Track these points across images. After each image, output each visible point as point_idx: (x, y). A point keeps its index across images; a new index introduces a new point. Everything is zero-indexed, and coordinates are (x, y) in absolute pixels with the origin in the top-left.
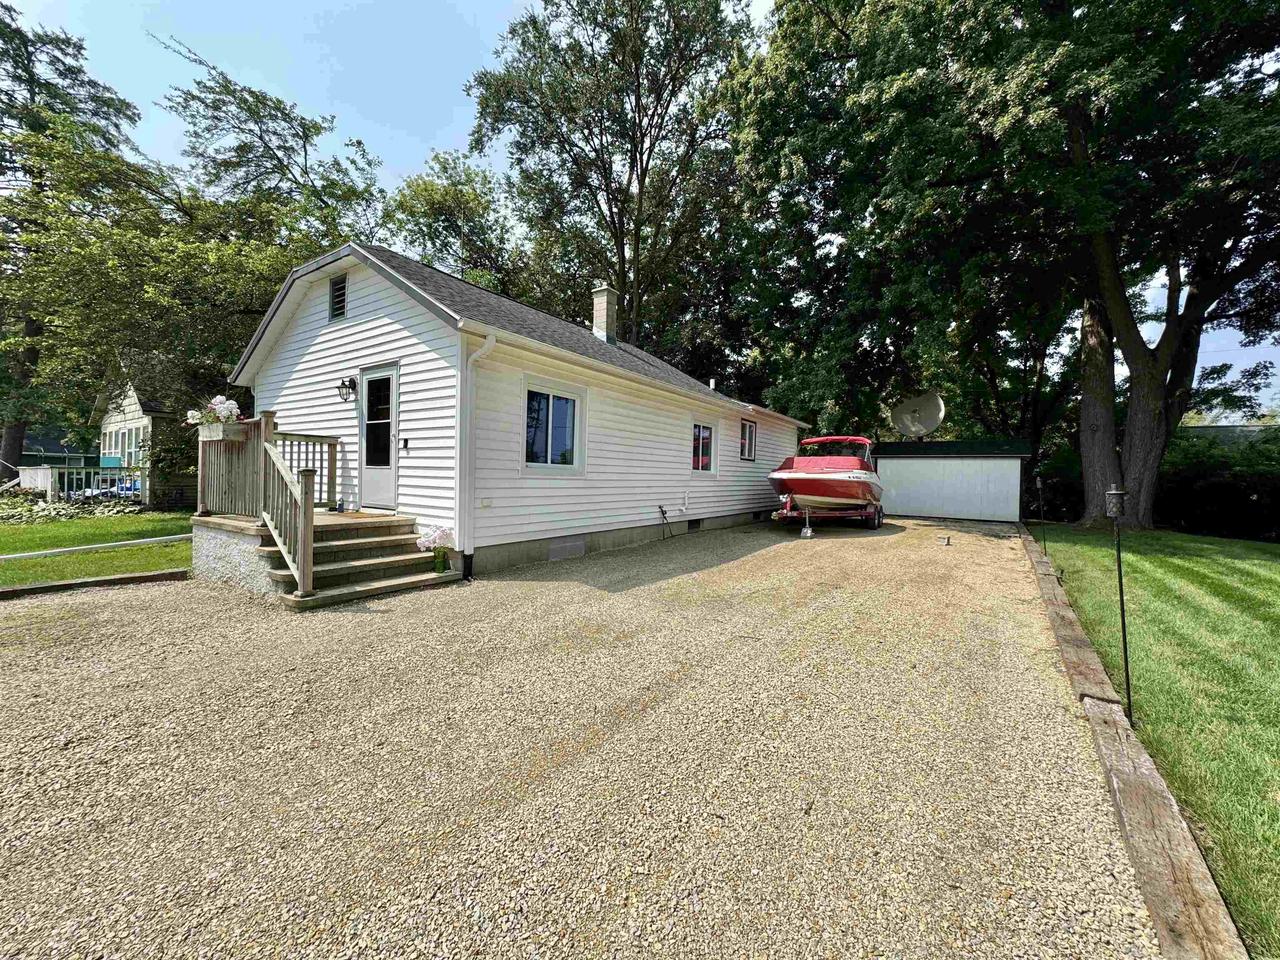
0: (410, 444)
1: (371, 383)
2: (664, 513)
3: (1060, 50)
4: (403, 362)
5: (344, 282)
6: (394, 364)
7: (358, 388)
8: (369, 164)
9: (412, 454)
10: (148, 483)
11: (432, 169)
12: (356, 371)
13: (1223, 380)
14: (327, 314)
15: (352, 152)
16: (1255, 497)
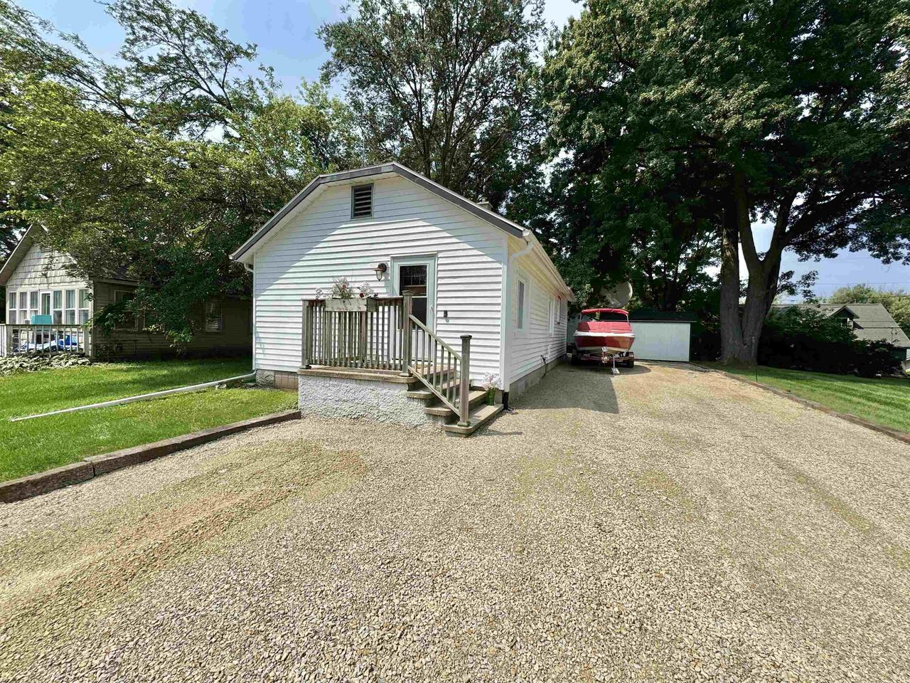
0: (450, 315)
1: (403, 269)
2: (544, 359)
3: (761, 87)
4: (440, 255)
5: (371, 189)
6: (432, 256)
7: (389, 271)
8: (273, 85)
9: (451, 321)
10: (90, 338)
11: (301, 93)
12: (388, 258)
13: (789, 280)
14: (349, 212)
15: (263, 76)
16: (792, 346)
